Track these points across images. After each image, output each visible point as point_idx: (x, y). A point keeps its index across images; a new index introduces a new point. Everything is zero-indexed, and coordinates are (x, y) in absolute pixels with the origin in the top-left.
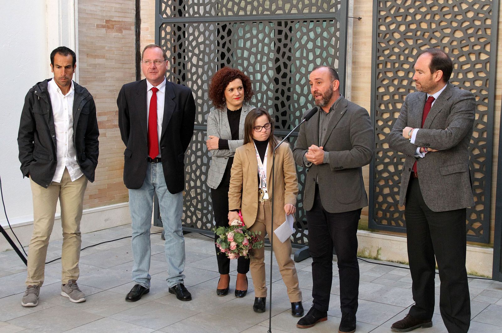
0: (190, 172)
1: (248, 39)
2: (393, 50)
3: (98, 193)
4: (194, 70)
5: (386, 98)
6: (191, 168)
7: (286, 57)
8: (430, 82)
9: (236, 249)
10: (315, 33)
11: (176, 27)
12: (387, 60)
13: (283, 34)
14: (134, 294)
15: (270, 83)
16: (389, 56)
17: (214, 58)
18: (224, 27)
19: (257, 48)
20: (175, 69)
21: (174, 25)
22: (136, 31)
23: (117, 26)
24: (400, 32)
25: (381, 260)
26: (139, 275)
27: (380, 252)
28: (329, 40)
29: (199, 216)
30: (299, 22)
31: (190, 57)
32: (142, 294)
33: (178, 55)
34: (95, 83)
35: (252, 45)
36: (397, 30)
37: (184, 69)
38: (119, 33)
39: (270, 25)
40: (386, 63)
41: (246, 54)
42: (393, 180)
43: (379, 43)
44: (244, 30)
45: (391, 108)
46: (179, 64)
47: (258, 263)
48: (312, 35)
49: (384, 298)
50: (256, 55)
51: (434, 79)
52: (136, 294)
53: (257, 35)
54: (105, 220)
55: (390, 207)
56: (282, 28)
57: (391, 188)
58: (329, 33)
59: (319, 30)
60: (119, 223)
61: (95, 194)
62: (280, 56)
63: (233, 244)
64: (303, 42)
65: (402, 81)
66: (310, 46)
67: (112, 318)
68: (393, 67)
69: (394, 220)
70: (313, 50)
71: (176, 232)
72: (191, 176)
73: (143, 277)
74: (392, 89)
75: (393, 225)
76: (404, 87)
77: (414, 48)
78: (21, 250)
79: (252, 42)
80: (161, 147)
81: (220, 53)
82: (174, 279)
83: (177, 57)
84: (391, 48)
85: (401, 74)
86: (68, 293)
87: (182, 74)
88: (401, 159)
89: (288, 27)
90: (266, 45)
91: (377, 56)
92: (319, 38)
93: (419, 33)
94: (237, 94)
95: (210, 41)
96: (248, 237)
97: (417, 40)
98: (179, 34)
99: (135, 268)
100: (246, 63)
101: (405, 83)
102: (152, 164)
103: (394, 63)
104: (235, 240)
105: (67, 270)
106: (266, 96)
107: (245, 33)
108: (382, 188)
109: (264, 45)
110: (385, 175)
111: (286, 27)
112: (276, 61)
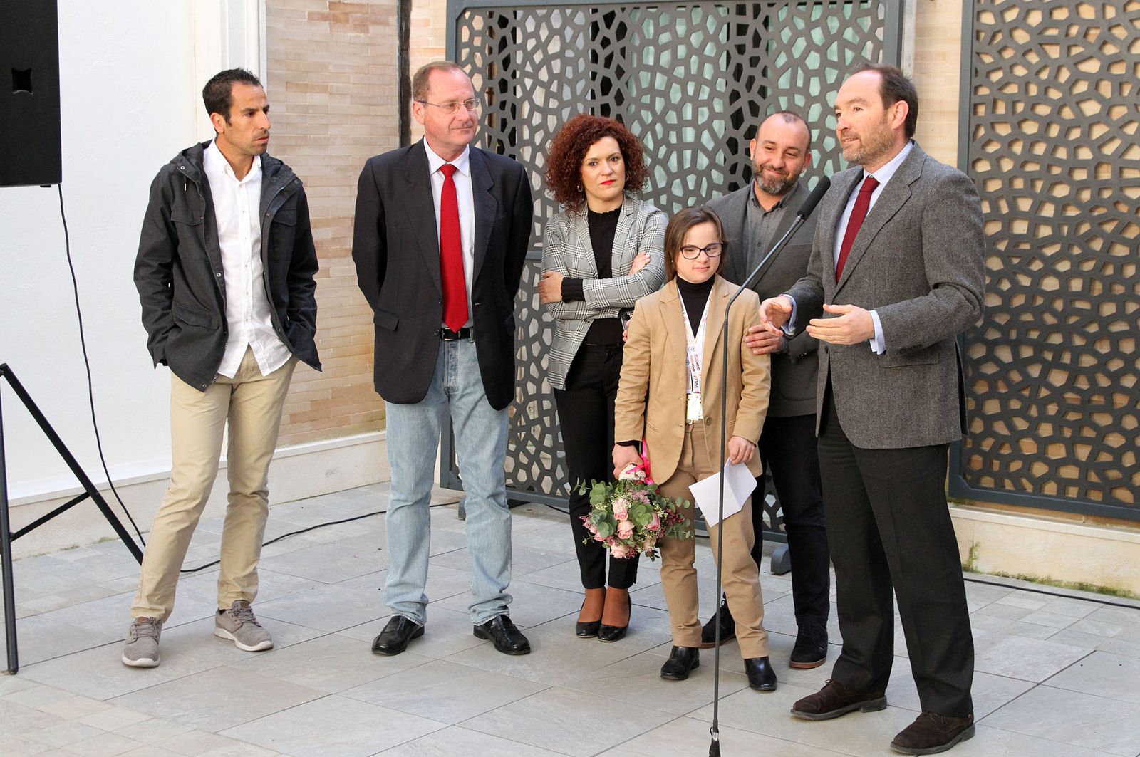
0: (525, 360)
1: (666, 47)
2: (1011, 71)
3: (310, 409)
4: (537, 119)
5: (994, 186)
6: (529, 351)
7: (755, 87)
8: (882, 127)
9: (632, 539)
10: (826, 31)
11: (496, 17)
12: (997, 94)
13: (750, 33)
14: (392, 638)
15: (716, 150)
16: (1003, 85)
17: (584, 92)
18: (609, 18)
19: (688, 69)
20: (491, 116)
21: (491, 15)
22: (401, 28)
23: (354, 15)
24: (1029, 29)
25: (979, 572)
26: (401, 594)
27: (975, 553)
28: (858, 48)
29: (548, 466)
30: (787, 5)
31: (528, 89)
32: (408, 638)
33: (500, 83)
34: (306, 151)
35: (675, 61)
36: (1021, 22)
37: (514, 118)
38: (361, 32)
39: (717, 11)
40: (995, 102)
41: (660, 81)
42: (1009, 383)
43: (978, 54)
44: (656, 25)
45: (1005, 209)
46: (503, 105)
47: (677, 568)
48: (817, 35)
49: (986, 659)
50: (683, 84)
51: (889, 121)
52: (396, 639)
53: (688, 35)
54: (326, 474)
55: (1001, 447)
56: (748, 19)
57: (1004, 400)
58: (858, 30)
59: (834, 24)
60: (359, 481)
61: (304, 412)
62: (741, 86)
63: (625, 528)
64: (797, 53)
65: (1032, 145)
66: (813, 61)
67: (348, 696)
68: (1011, 113)
69: (1009, 476)
70: (820, 73)
71: (494, 496)
72: (527, 370)
73: (413, 601)
74: (1007, 165)
75: (1007, 488)
76: (1036, 159)
77: (1063, 66)
78: (136, 539)
79: (674, 53)
80: (473, 302)
81: (599, 79)
82: (488, 605)
83: (497, 89)
84: (1008, 66)
85: (1030, 128)
86: (232, 630)
87: (508, 130)
88: (1028, 330)
89: (761, 17)
90: (709, 60)
91: (973, 85)
92: (835, 44)
93: (1074, 31)
94: (608, 171)
95: (576, 50)
96: (661, 513)
97: (1069, 48)
98: (503, 35)
99: (392, 578)
100: (659, 104)
101: (1040, 149)
102: (446, 343)
103: (1014, 103)
104: (630, 519)
105: (233, 577)
106: (707, 181)
107: (658, 31)
108: (981, 401)
109: (703, 60)
110: (990, 369)
111: (756, 16)
112: (731, 97)
